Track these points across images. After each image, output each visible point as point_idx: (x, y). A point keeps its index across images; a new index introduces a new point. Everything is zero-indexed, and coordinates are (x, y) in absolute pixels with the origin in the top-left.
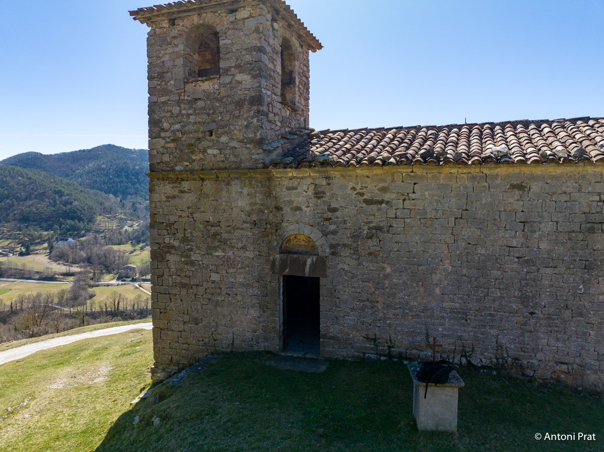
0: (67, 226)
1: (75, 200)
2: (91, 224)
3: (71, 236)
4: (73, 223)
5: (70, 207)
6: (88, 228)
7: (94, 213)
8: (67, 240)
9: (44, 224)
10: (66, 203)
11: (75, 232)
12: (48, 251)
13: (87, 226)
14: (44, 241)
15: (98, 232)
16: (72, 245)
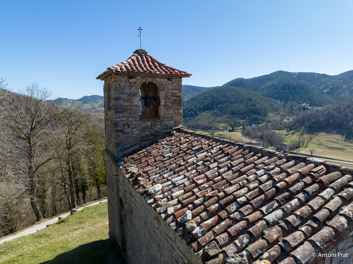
0: (253, 118)
1: (258, 104)
2: (265, 117)
3: (254, 123)
4: (256, 116)
5: (255, 107)
6: (263, 119)
7: (267, 111)
8: (252, 125)
9: (242, 116)
10: (253, 105)
11: (256, 121)
12: (242, 130)
13: (263, 118)
14: (241, 125)
15: (268, 122)
16: (254, 128)
